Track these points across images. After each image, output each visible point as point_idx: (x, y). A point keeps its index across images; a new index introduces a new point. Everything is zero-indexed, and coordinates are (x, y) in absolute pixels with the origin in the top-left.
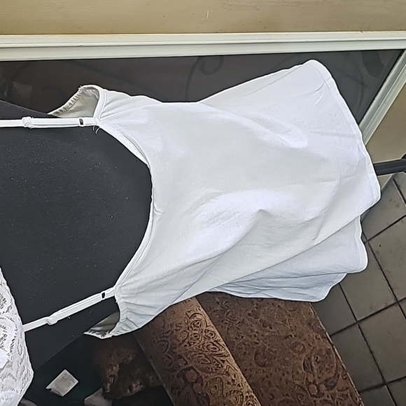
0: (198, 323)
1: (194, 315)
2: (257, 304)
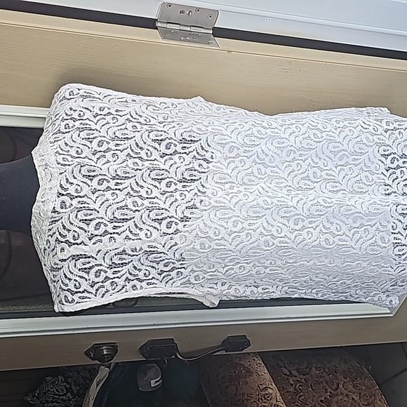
0: (269, 397)
1: (266, 389)
2: (331, 392)
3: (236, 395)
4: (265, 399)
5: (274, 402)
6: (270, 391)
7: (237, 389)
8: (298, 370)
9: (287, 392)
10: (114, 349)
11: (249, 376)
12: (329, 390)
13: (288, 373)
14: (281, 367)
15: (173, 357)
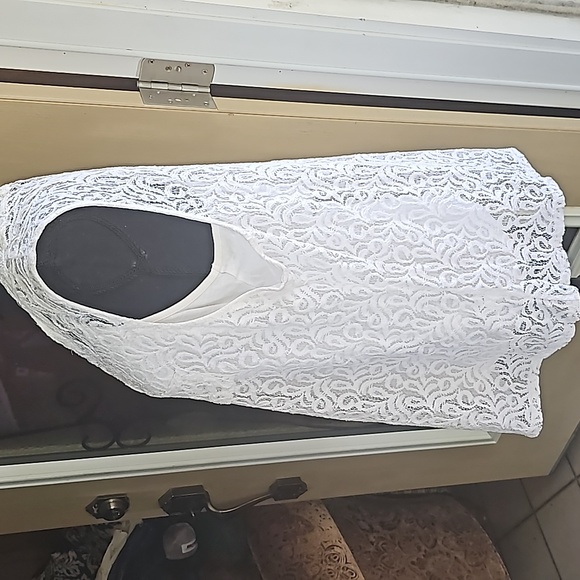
0: (335, 558)
1: (332, 547)
2: (425, 551)
3: (292, 557)
4: (330, 560)
5: (343, 563)
6: (337, 549)
7: (293, 549)
8: (382, 524)
9: (366, 553)
10: (124, 503)
11: (309, 532)
12: (423, 548)
13: (367, 528)
14: (358, 520)
15: (204, 510)
